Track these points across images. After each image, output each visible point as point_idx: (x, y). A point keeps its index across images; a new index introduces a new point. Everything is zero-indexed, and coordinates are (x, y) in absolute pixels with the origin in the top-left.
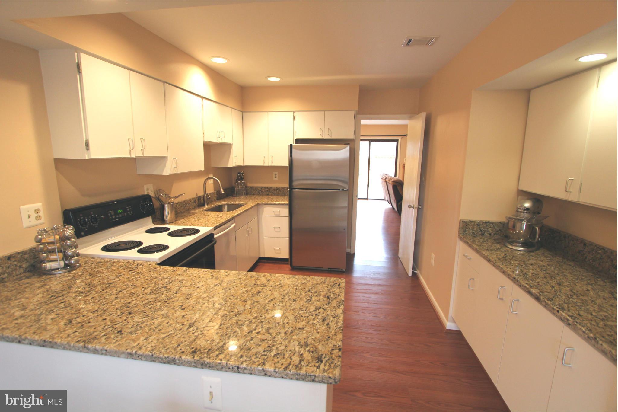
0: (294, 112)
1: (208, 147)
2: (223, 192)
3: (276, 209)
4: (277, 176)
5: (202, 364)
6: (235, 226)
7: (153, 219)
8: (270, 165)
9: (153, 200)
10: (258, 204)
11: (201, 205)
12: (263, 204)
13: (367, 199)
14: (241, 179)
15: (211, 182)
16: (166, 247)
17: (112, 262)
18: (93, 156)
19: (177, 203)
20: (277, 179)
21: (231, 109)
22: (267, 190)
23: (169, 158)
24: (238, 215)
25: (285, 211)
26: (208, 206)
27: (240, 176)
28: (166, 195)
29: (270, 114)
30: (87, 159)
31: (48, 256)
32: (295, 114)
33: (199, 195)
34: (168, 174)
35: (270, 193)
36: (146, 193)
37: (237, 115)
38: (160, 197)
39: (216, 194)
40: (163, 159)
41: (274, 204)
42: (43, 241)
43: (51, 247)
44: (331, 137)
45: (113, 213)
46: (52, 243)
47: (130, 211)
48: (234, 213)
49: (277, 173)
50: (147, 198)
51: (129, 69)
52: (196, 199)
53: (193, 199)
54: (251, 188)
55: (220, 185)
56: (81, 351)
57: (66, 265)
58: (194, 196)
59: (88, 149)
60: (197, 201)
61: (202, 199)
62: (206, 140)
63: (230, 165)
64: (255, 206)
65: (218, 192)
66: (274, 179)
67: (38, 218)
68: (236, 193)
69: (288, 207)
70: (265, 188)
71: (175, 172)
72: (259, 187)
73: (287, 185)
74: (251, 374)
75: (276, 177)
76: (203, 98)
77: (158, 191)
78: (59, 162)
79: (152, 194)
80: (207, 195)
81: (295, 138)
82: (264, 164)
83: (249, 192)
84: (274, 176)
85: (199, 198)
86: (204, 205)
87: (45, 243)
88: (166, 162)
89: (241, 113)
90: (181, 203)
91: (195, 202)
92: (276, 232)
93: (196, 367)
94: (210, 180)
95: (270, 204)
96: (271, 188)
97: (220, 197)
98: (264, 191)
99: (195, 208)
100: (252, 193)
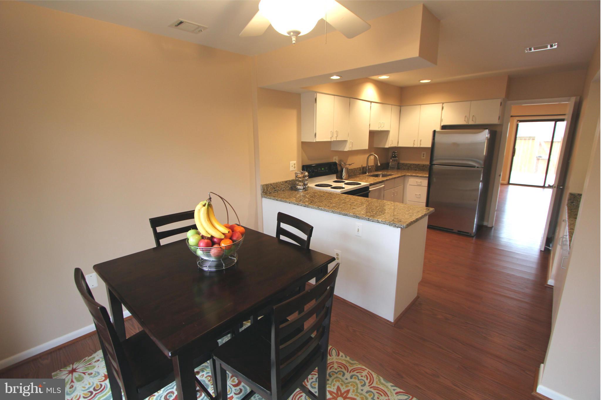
0: (443, 103)
1: (373, 134)
2: (379, 165)
3: (419, 180)
4: (425, 155)
5: (356, 216)
6: (384, 186)
7: (336, 176)
8: (419, 146)
9: (338, 165)
10: (404, 175)
11: (364, 172)
12: (408, 175)
13: (544, 187)
14: (395, 157)
15: (372, 157)
16: (343, 188)
17: (320, 192)
18: (317, 140)
19: (350, 169)
20: (424, 158)
21: (391, 106)
22: (415, 166)
23: (348, 141)
24: (387, 180)
25: (425, 182)
26: (368, 173)
27: (394, 154)
28: (344, 163)
29: (422, 106)
30: (315, 141)
31: (298, 183)
32: (444, 105)
33: (363, 166)
34: (347, 150)
35: (417, 169)
36: (334, 161)
37: (395, 109)
38: (341, 165)
39: (375, 166)
40: (345, 141)
41: (417, 176)
42: (298, 176)
43: (300, 179)
44: (475, 122)
45: (320, 169)
46: (300, 178)
47: (327, 169)
48: (385, 179)
49: (425, 153)
50: (335, 164)
51: (334, 95)
52: (361, 168)
53: (359, 168)
54: (403, 164)
55: (378, 160)
56: (317, 209)
57: (304, 188)
58: (360, 166)
59: (315, 137)
60: (362, 170)
61: (365, 169)
62: (371, 129)
63: (387, 146)
64: (402, 176)
65: (377, 165)
66: (422, 158)
67: (295, 167)
68: (390, 167)
69: (427, 179)
70: (414, 164)
71: (351, 150)
72: (409, 164)
73: (428, 163)
74: (373, 222)
75: (423, 156)
76: (371, 102)
77: (340, 161)
78: (303, 143)
79: (337, 162)
80: (369, 167)
81: (442, 125)
82: (414, 146)
83: (399, 167)
84: (422, 155)
85: (363, 168)
86: (366, 173)
87: (298, 177)
88: (347, 143)
89: (399, 107)
90: (352, 169)
91: (360, 170)
92: (417, 198)
93: (354, 217)
94: (372, 156)
95: (414, 176)
96: (419, 165)
97: (378, 169)
98: (412, 167)
99: (360, 174)
100: (403, 168)
